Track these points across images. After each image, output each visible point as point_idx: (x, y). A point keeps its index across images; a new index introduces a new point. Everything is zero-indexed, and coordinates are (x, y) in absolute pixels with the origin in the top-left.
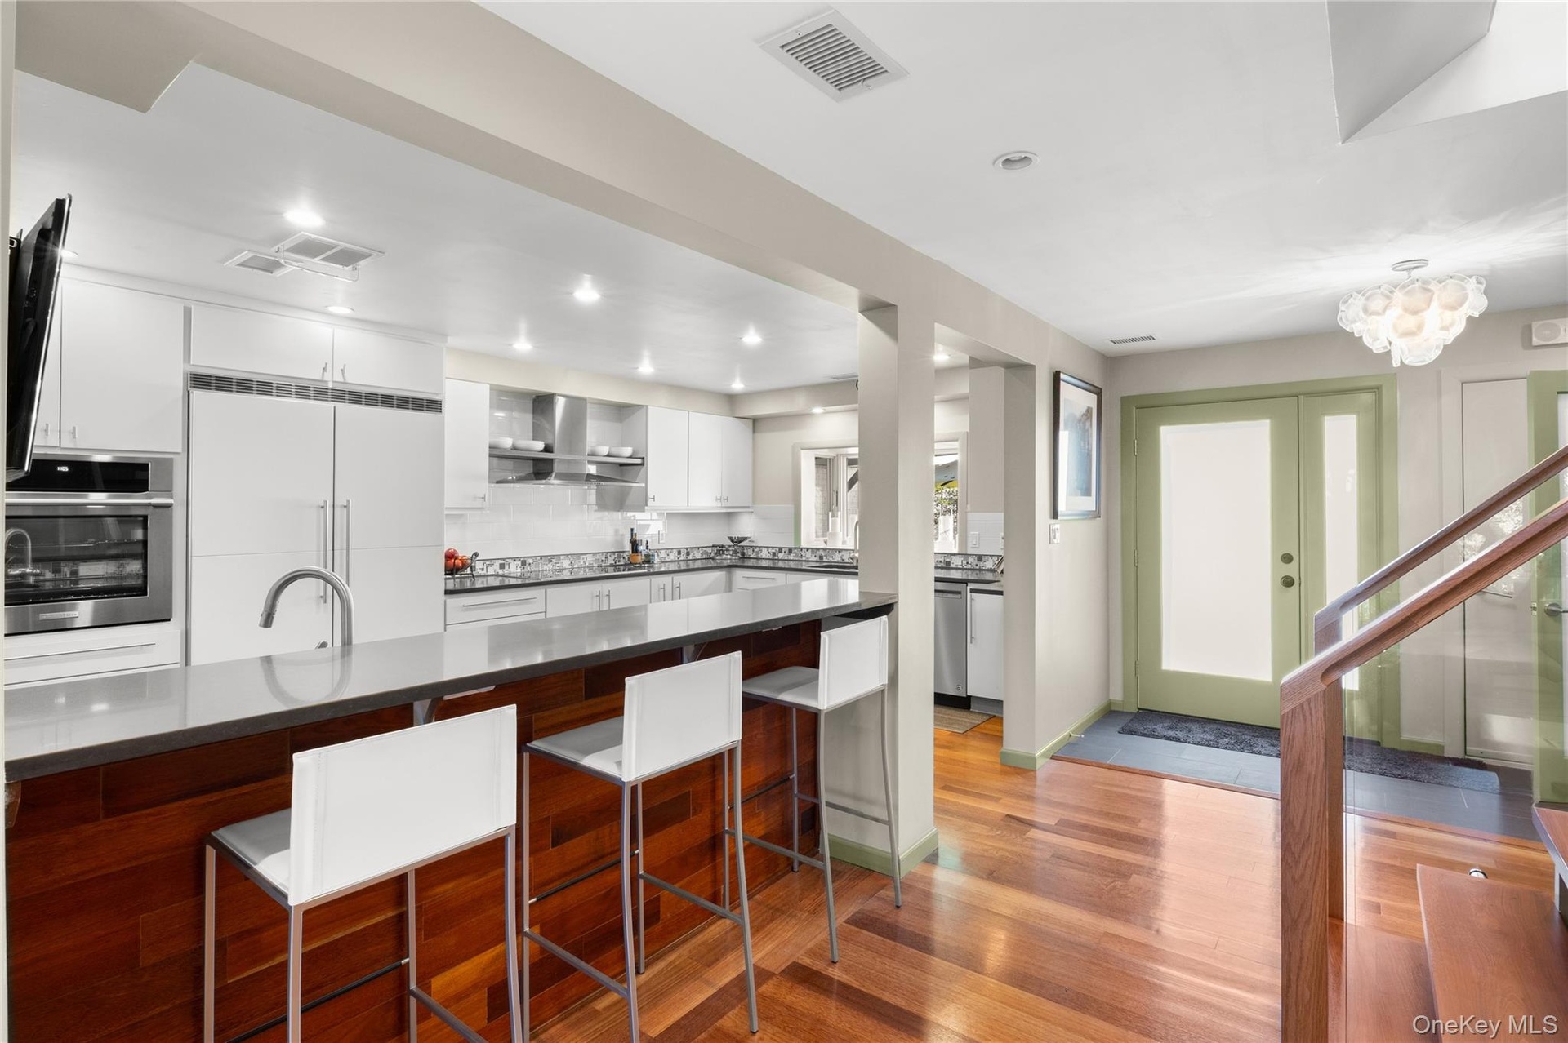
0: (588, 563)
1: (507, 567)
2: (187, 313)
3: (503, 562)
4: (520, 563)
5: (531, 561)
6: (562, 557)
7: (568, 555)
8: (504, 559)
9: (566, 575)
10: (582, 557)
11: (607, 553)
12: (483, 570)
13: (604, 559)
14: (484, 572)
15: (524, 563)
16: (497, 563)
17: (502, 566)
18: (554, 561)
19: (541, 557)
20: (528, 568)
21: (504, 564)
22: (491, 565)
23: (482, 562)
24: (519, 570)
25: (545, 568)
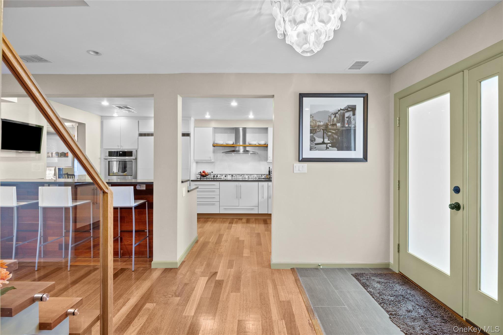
0: (255, 177)
1: (227, 177)
2: (138, 121)
3: (226, 175)
4: (231, 176)
5: (235, 175)
6: (245, 175)
7: (247, 174)
8: (226, 174)
9: (247, 179)
10: (252, 175)
11: (262, 174)
12: (220, 177)
13: (261, 176)
14: (220, 178)
15: (232, 176)
16: (224, 175)
17: (225, 176)
18: (242, 176)
19: (238, 174)
20: (233, 177)
21: (226, 176)
22: (222, 176)
23: (220, 175)
24: (231, 178)
25: (239, 178)
